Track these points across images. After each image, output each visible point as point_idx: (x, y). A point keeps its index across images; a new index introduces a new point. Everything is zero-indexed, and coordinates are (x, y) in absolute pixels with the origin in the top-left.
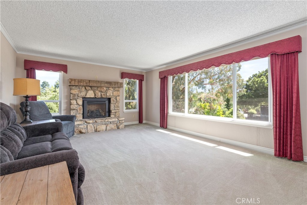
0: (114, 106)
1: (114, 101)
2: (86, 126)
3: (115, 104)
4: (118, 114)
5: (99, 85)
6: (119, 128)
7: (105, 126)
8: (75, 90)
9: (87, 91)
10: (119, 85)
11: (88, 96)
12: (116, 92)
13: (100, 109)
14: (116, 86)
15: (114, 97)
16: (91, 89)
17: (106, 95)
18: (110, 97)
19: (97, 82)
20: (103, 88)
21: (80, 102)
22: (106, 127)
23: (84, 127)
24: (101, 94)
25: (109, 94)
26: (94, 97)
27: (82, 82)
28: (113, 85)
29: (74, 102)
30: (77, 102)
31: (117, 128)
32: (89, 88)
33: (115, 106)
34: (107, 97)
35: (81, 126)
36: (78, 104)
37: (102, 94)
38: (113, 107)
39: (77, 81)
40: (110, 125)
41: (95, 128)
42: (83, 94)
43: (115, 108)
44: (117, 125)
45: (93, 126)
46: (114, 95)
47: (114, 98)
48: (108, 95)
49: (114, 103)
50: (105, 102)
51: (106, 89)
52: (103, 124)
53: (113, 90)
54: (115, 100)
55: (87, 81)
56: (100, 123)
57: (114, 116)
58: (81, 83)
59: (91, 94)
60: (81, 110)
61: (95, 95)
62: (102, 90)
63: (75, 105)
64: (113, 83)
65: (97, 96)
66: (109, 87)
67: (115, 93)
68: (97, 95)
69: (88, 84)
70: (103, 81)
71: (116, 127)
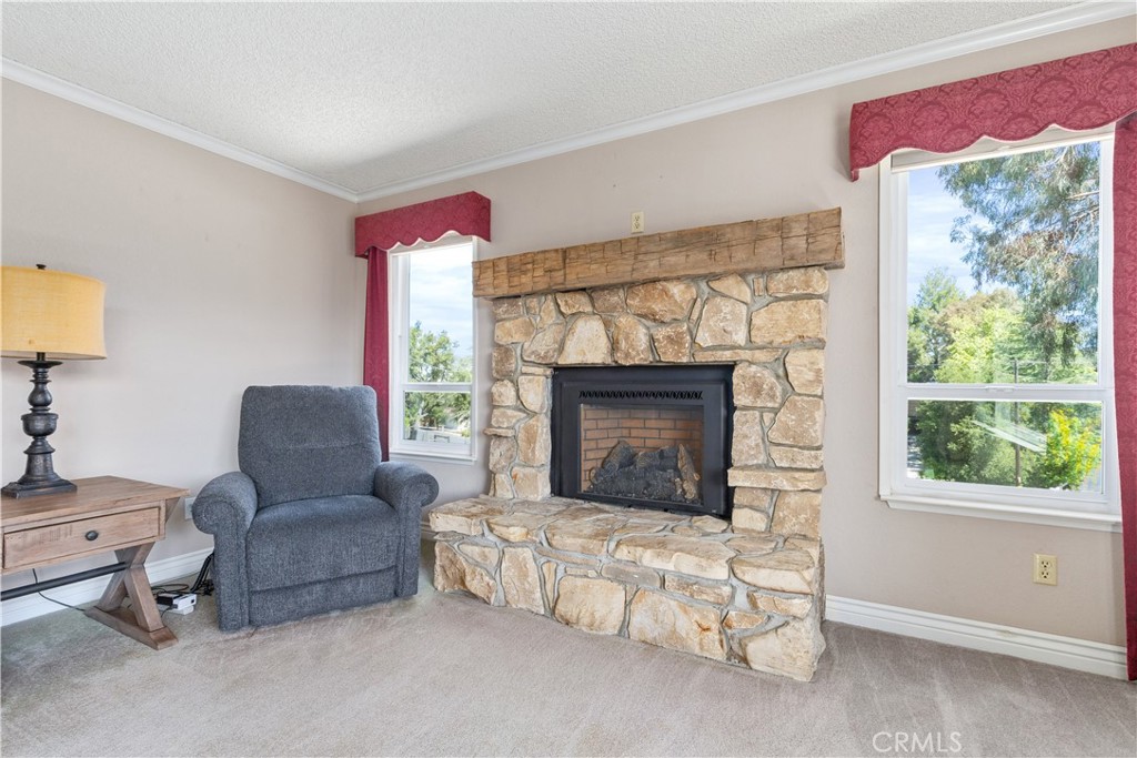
0: (764, 437)
1: (757, 389)
2: (493, 556)
3: (768, 417)
4: (796, 514)
5: (623, 270)
6: (744, 660)
7: (619, 597)
8: (507, 324)
9: (568, 320)
10: (802, 244)
11: (571, 357)
12: (781, 310)
13: (682, 448)
14: (769, 253)
15: (760, 356)
16: (589, 309)
17: (693, 341)
18: (726, 356)
19: (609, 254)
20: (665, 292)
21: (537, 393)
22: (627, 604)
23: (485, 557)
24: (652, 339)
25: (714, 336)
26: (609, 361)
27: (525, 272)
28: (740, 255)
29: (506, 392)
30: (518, 397)
31: (719, 654)
32: (582, 303)
33: (774, 436)
34: (701, 358)
35: (468, 549)
36: (522, 407)
37: (661, 333)
38: (754, 440)
39: (503, 266)
40: (656, 597)
41: (549, 586)
42: (543, 343)
43: (776, 453)
44: (724, 622)
45: (531, 565)
46: (758, 340)
47: (764, 365)
48: (704, 338)
49: (762, 410)
50: (697, 395)
51: (688, 297)
52: (600, 575)
53: (748, 298)
54: (769, 378)
55: (554, 255)
57: (759, 523)
58: (525, 279)
59: (588, 345)
60: (531, 439)
61: (614, 346)
62: (657, 307)
63: (510, 412)
64: (739, 232)
65: (627, 355)
66: (717, 277)
67: (775, 322)
68: (623, 345)
69: (559, 276)
70: (649, 238)
71: (714, 635)
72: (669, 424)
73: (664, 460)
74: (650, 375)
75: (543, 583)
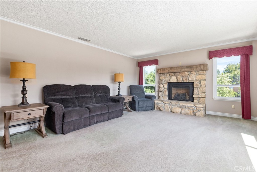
0: (198, 91)
1: (197, 85)
2: (163, 105)
3: (198, 89)
4: (202, 100)
5: (179, 70)
6: (196, 115)
7: (180, 109)
8: (162, 77)
9: (171, 77)
10: (203, 68)
11: (171, 81)
12: (200, 76)
13: (186, 93)
14: (198, 69)
15: (197, 81)
16: (174, 75)
17: (188, 79)
18: (193, 81)
19: (177, 68)
20: (185, 73)
21: (166, 86)
22: (181, 110)
23: (162, 105)
24: (183, 79)
25: (191, 79)
26: (177, 82)
27: (165, 70)
28: (195, 69)
29: (161, 86)
30: (163, 86)
31: (193, 115)
32: (173, 74)
33: (199, 91)
34: (189, 81)
35: (159, 105)
36: (164, 88)
37: (184, 78)
38: (197, 91)
39: (162, 69)
40: (185, 109)
41: (171, 109)
42: (167, 79)
43: (199, 93)
44: (193, 111)
45: (168, 106)
46: (197, 79)
47: (198, 82)
48: (190, 79)
49: (198, 88)
50: (189, 86)
51: (188, 74)
52: (178, 107)
53: (196, 74)
54: (198, 84)
55: (169, 68)
56: (175, 105)
57: (197, 102)
58: (165, 71)
59: (174, 79)
60: (165, 92)
61: (177, 80)
62: (183, 75)
63: (162, 88)
64: (194, 66)
65: (179, 81)
66: (192, 71)
67: (199, 77)
68: (179, 80)
69: (170, 71)
70: (183, 67)
71: (192, 113)
72: (184, 90)
73: (184, 95)
74: (183, 84)
75: (170, 108)
